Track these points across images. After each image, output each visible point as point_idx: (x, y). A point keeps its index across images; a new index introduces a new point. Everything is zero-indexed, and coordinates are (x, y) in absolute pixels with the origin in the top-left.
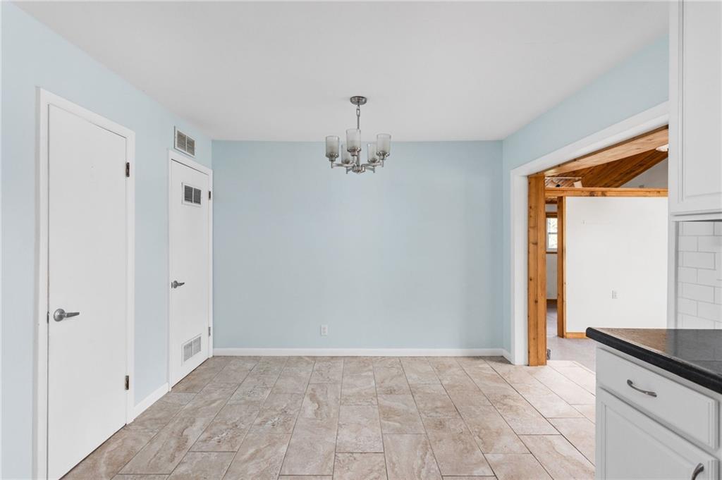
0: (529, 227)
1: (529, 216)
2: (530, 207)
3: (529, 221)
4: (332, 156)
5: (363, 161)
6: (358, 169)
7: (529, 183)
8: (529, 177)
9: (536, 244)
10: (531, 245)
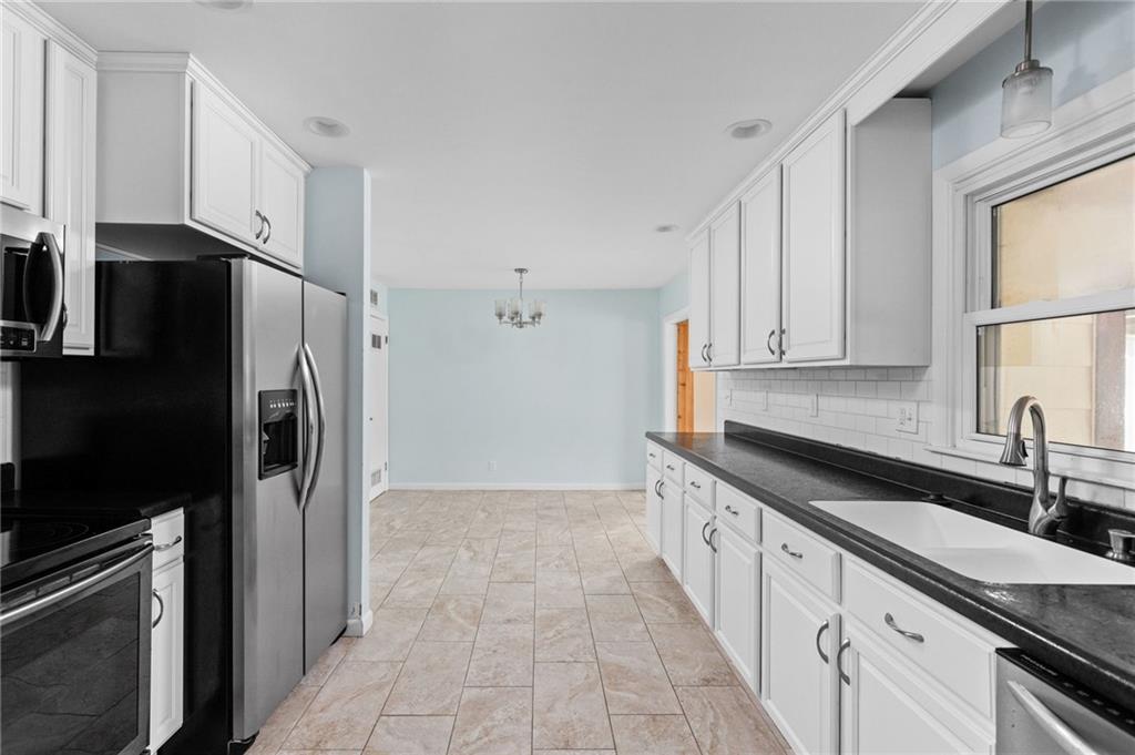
0: (679, 370)
1: (679, 360)
2: (679, 352)
3: (678, 364)
4: (500, 316)
5: (526, 318)
6: (521, 325)
7: (679, 330)
8: (678, 324)
9: (684, 385)
10: (680, 387)
